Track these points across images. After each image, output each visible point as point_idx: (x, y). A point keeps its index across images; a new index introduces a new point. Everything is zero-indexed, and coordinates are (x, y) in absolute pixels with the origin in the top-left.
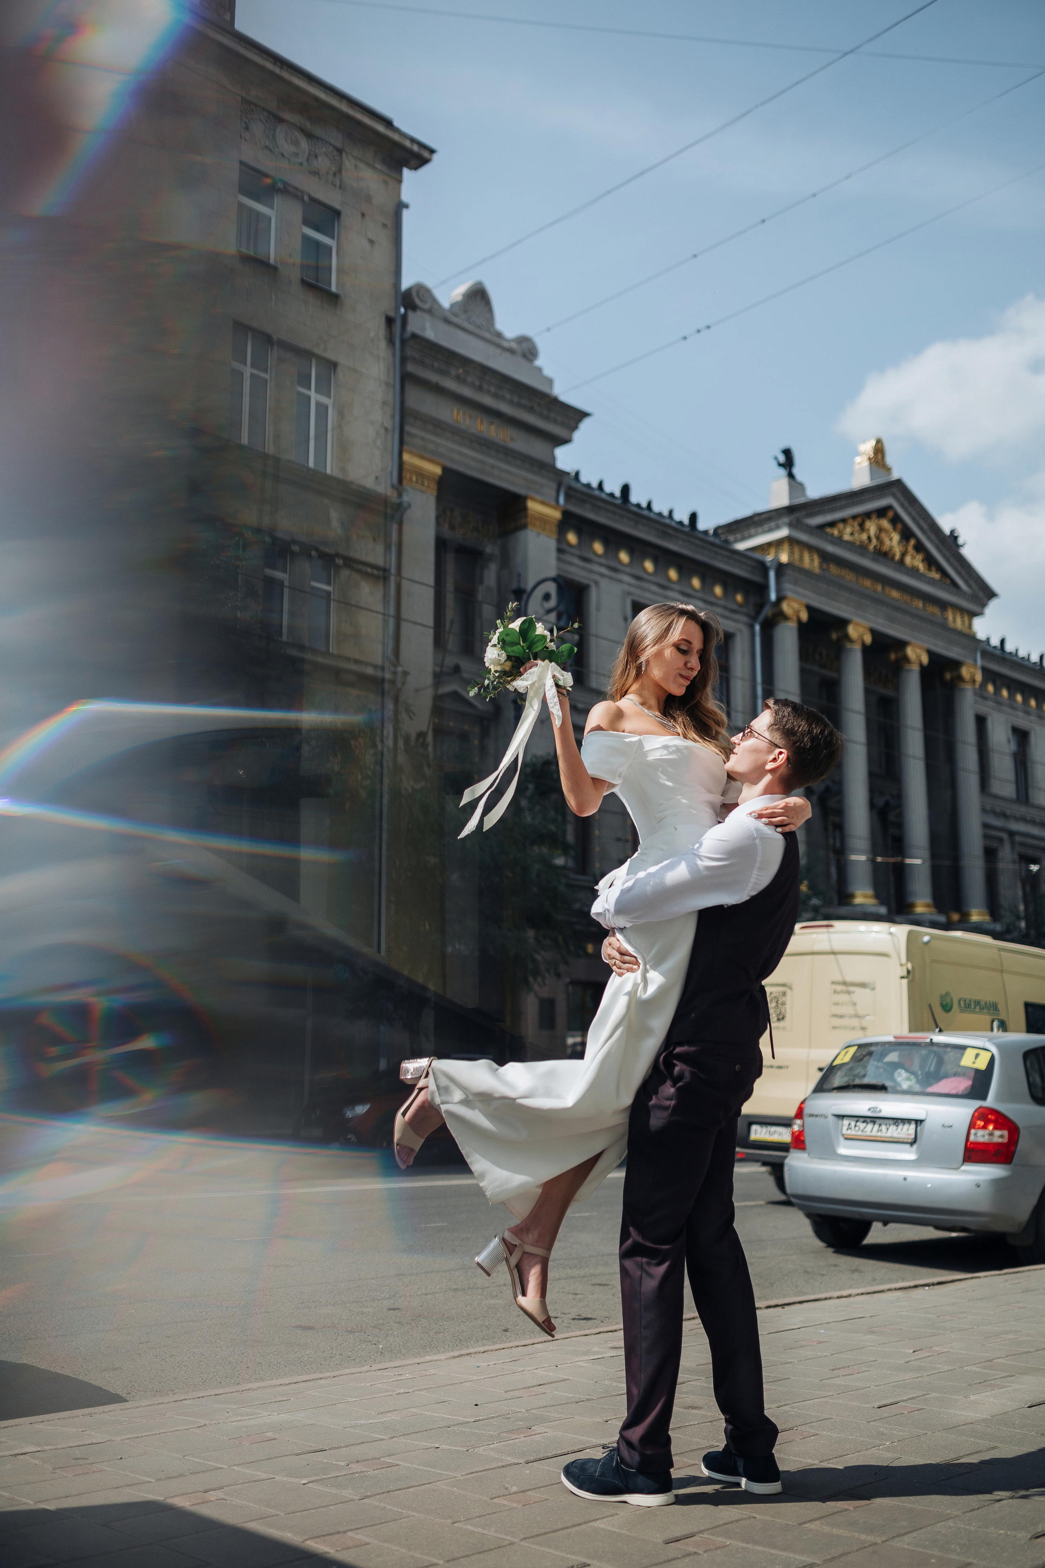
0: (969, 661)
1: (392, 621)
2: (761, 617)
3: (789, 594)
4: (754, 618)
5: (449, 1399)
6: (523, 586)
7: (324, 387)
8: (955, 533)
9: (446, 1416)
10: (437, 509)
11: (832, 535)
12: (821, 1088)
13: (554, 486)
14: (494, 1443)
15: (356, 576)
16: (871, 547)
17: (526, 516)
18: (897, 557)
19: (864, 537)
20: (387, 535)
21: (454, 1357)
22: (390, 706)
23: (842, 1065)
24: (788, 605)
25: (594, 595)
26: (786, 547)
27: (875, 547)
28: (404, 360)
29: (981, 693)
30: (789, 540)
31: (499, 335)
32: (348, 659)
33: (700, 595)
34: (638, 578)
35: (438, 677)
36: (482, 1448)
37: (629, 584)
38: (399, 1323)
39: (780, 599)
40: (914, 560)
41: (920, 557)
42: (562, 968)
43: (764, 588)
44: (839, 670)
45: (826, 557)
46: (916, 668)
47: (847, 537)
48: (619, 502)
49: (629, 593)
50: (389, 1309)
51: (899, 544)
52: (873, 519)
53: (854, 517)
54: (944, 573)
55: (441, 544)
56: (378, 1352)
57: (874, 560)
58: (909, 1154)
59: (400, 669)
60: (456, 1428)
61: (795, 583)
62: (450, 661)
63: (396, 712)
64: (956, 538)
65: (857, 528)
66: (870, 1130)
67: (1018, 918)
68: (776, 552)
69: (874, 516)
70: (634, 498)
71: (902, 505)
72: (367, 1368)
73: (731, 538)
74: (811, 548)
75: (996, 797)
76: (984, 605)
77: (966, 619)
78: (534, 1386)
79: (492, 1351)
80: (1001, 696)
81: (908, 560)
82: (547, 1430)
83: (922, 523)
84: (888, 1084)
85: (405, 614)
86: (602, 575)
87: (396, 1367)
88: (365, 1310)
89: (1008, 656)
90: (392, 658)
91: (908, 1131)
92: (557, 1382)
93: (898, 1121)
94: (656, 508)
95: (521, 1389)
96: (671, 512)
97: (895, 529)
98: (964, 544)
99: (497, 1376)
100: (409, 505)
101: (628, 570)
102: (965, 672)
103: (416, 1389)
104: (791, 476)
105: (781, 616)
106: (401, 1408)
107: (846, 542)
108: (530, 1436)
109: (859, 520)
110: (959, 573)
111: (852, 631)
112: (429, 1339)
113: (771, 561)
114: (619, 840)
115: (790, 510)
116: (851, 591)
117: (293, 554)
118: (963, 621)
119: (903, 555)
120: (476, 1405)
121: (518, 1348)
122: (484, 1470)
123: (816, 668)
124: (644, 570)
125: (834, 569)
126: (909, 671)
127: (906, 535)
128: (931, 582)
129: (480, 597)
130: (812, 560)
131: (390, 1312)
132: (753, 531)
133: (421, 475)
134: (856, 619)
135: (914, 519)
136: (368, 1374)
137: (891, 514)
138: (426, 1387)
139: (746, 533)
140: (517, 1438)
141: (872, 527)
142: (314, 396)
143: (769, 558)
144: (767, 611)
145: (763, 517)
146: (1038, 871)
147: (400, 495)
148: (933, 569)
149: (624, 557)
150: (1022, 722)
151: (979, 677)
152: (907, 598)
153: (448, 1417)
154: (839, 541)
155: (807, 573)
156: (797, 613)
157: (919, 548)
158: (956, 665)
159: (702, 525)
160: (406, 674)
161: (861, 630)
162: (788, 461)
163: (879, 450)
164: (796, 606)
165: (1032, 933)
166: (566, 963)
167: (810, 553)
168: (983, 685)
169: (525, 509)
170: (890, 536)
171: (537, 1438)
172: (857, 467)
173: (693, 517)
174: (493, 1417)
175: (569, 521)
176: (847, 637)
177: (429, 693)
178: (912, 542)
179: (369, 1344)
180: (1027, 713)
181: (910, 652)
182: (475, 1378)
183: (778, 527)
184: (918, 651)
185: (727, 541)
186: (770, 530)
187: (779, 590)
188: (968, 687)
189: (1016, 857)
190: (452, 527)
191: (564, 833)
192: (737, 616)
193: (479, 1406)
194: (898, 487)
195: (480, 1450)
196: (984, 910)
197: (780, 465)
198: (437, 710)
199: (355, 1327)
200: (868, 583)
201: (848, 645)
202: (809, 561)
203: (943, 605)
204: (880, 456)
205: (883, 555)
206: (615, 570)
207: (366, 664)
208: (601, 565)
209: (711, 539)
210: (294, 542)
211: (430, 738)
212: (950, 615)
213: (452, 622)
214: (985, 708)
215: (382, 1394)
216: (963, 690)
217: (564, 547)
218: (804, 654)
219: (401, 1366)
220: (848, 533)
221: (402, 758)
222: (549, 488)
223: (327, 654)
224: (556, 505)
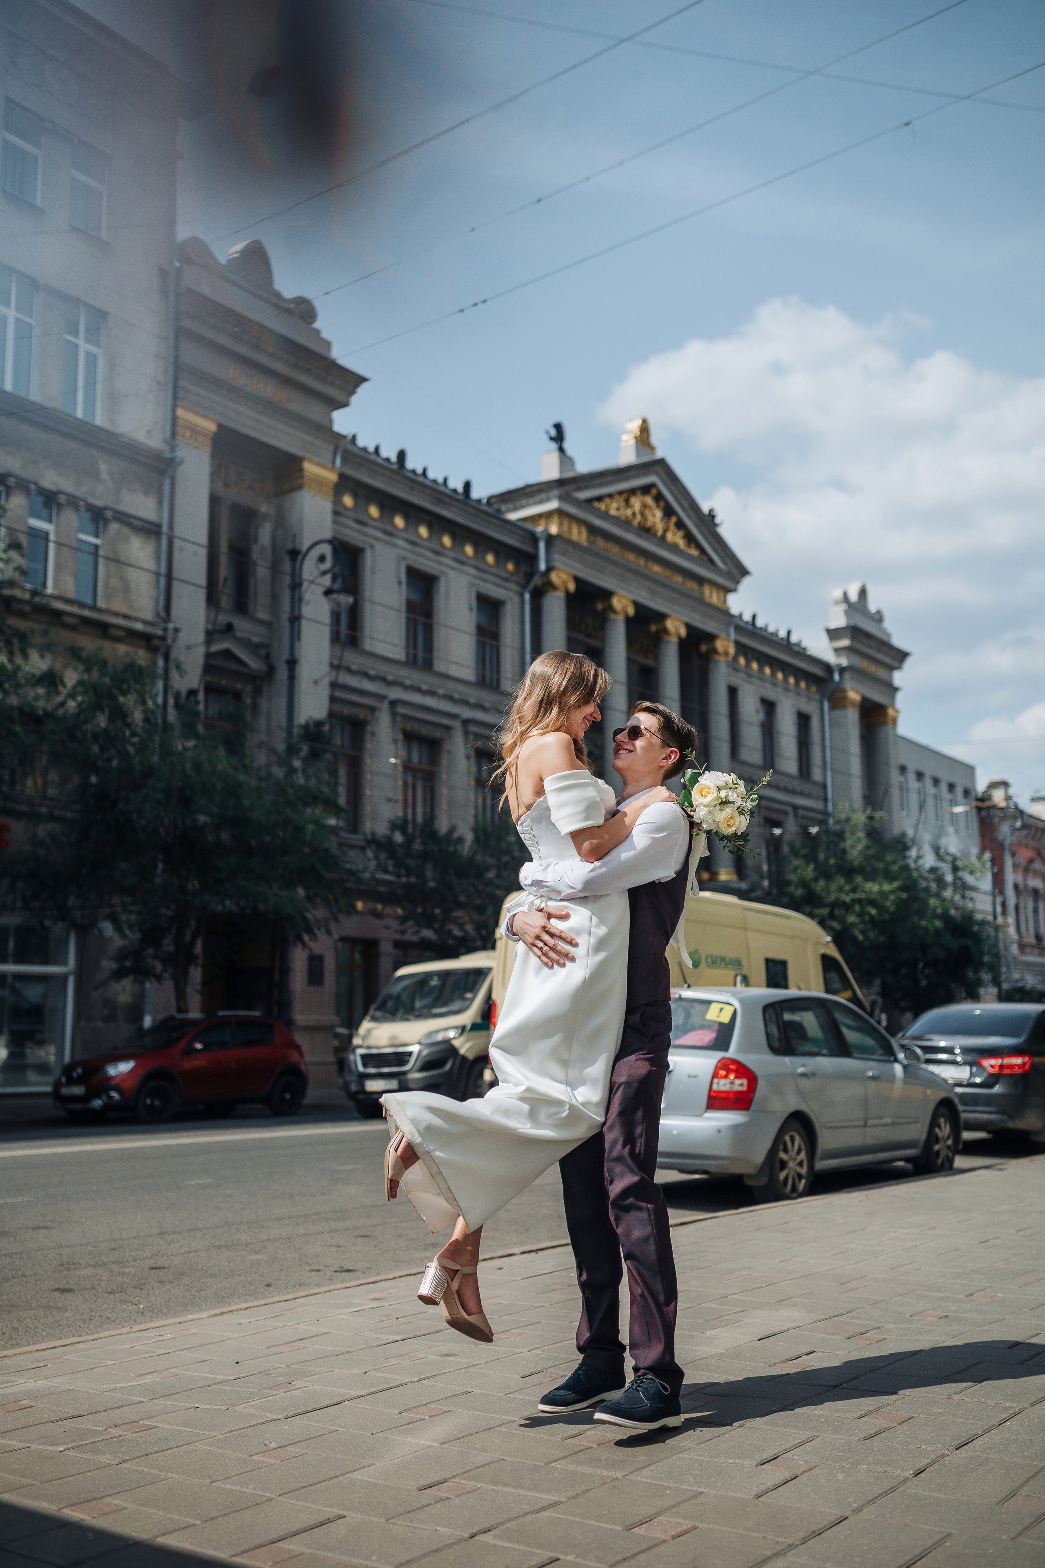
0: (723, 635)
1: (163, 580)
2: (531, 586)
3: (557, 564)
4: (524, 587)
5: (210, 1358)
6: (298, 547)
7: (93, 336)
8: (713, 512)
9: (206, 1375)
10: (212, 466)
11: (599, 509)
13: (331, 448)
14: (254, 1401)
15: (126, 530)
16: (636, 523)
17: (302, 477)
18: (660, 533)
19: (629, 512)
20: (160, 492)
21: (216, 1315)
22: (161, 663)
24: (557, 575)
25: (368, 559)
26: (556, 519)
27: (640, 523)
28: (178, 313)
29: (733, 665)
30: (560, 512)
31: (277, 295)
32: (117, 614)
33: (472, 562)
34: (413, 543)
35: (210, 635)
36: (242, 1405)
37: (404, 549)
38: (161, 1282)
39: (549, 569)
40: (675, 537)
41: (680, 534)
42: (333, 925)
43: (533, 558)
44: (603, 640)
45: (593, 531)
46: (674, 640)
47: (613, 512)
48: (395, 467)
49: (404, 558)
50: (151, 1269)
51: (662, 520)
52: (638, 496)
53: (620, 493)
54: (702, 551)
55: (214, 501)
56: (138, 1313)
57: (638, 535)
59: (171, 626)
60: (216, 1387)
61: (564, 554)
62: (223, 619)
63: (166, 670)
64: (713, 517)
65: (623, 504)
67: (762, 877)
68: (546, 523)
69: (639, 493)
70: (410, 464)
71: (665, 484)
72: (127, 1329)
73: (503, 508)
74: (579, 521)
75: (745, 763)
76: (737, 582)
77: (722, 594)
78: (295, 1341)
79: (254, 1307)
80: (751, 668)
81: (670, 537)
82: (307, 1385)
83: (683, 502)
85: (177, 572)
86: (377, 539)
87: (157, 1327)
88: (127, 1270)
89: (758, 631)
90: (163, 614)
92: (318, 1336)
94: (431, 475)
95: (282, 1344)
96: (445, 480)
97: (658, 506)
98: (722, 523)
99: (258, 1333)
100: (182, 461)
101: (403, 534)
102: (719, 645)
103: (177, 1349)
104: (561, 450)
105: (550, 585)
106: (161, 1369)
107: (613, 517)
108: (290, 1391)
109: (625, 496)
110: (716, 551)
111: (616, 602)
112: (192, 1298)
113: (542, 532)
114: (389, 800)
115: (560, 483)
116: (616, 564)
117: (59, 505)
118: (718, 597)
119: (665, 531)
120: (237, 1363)
121: (280, 1304)
122: (244, 1428)
123: (582, 637)
124: (419, 536)
125: (600, 542)
126: (669, 642)
127: (669, 512)
128: (690, 558)
129: (254, 556)
130: (580, 533)
131: (152, 1272)
132: (524, 502)
133: (196, 431)
134: (620, 591)
135: (676, 498)
136: (128, 1335)
137: (654, 491)
138: (187, 1347)
139: (518, 504)
140: (277, 1394)
141: (636, 503)
142: (84, 346)
143: (539, 529)
144: (537, 581)
145: (534, 488)
146: (781, 835)
147: (173, 450)
148: (693, 545)
149: (399, 522)
150: (771, 694)
151: (732, 650)
152: (668, 572)
153: (209, 1376)
154: (605, 515)
155: (575, 545)
156: (565, 583)
157: (680, 525)
158: (711, 638)
159: (475, 494)
160: (176, 630)
161: (624, 602)
162: (559, 436)
163: (645, 429)
164: (564, 576)
165: (775, 891)
166: (336, 920)
167: (578, 525)
168: (735, 659)
169: (301, 470)
170: (652, 513)
171: (296, 1393)
172: (624, 445)
173: (467, 486)
174: (254, 1374)
175: (344, 484)
176: (611, 608)
177: (201, 650)
178: (674, 519)
179: (130, 1304)
180: (774, 685)
181: (670, 624)
182: (236, 1335)
183: (548, 500)
184: (677, 623)
185: (499, 511)
186: (541, 502)
187: (548, 560)
188: (722, 659)
189: (761, 820)
190: (226, 485)
191: (335, 792)
192: (508, 585)
193: (240, 1364)
194: (660, 467)
195: (240, 1408)
196: (732, 870)
197: (552, 439)
198: (208, 668)
199: (115, 1288)
200: (631, 557)
201: (612, 616)
202: (579, 535)
203: (701, 581)
204: (645, 436)
205: (646, 530)
206: (390, 534)
207: (136, 619)
208: (377, 528)
209: (485, 508)
210: (60, 492)
211: (201, 696)
212: (707, 590)
213: (225, 580)
214: (735, 680)
215: (142, 1356)
216: (717, 661)
217: (340, 509)
218: (571, 624)
219: (162, 1326)
220: (614, 508)
221: (172, 715)
222: (326, 450)
223: (94, 608)
224: (333, 468)
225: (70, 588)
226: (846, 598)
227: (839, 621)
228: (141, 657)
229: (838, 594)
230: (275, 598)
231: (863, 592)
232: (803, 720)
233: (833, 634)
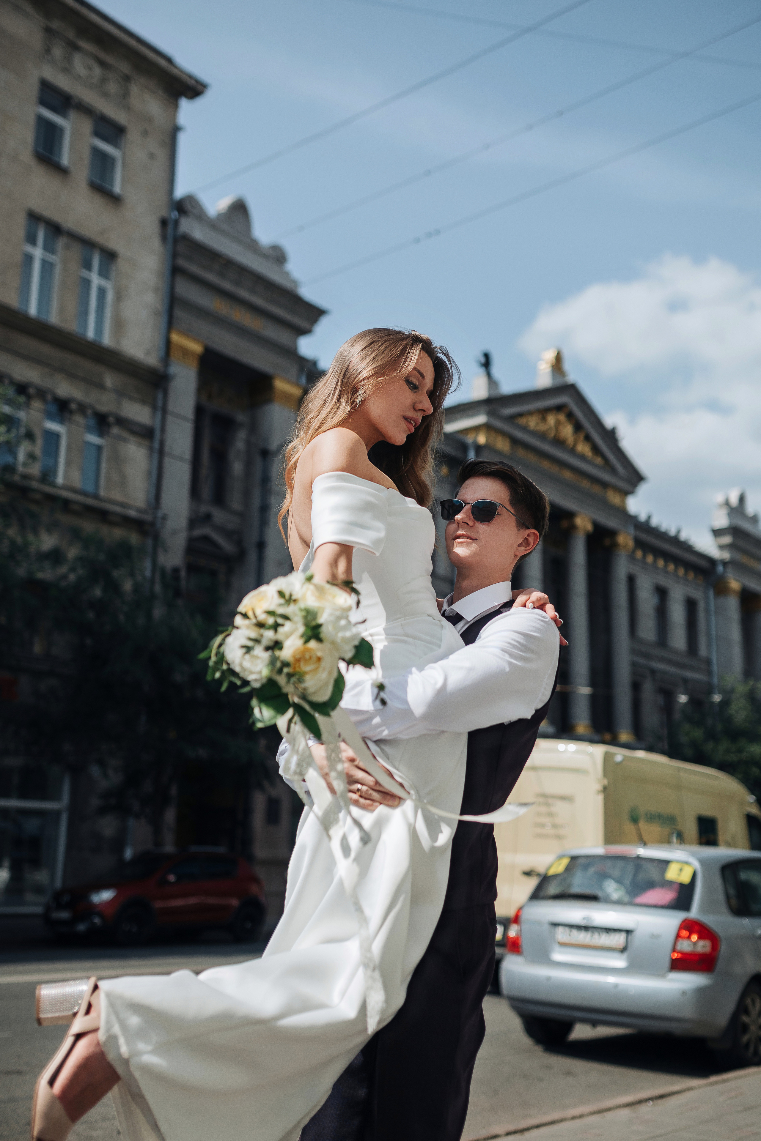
0: (623, 531)
6: (269, 450)
7: (104, 273)
10: (197, 381)
11: (520, 424)
12: (536, 895)
13: (297, 369)
15: (125, 434)
16: (550, 435)
17: (272, 392)
18: (571, 445)
19: (545, 427)
20: (154, 402)
22: (150, 543)
23: (555, 876)
26: (484, 431)
27: (553, 436)
28: (175, 255)
29: (632, 557)
30: (487, 427)
31: (255, 242)
32: (115, 503)
35: (193, 522)
40: (583, 448)
41: (588, 446)
45: (515, 441)
46: (582, 535)
47: (532, 426)
51: (573, 434)
52: (553, 413)
53: (538, 411)
54: (606, 459)
55: (199, 411)
57: (552, 446)
58: (619, 962)
59: (160, 514)
62: (204, 509)
63: (155, 550)
64: (616, 432)
65: (540, 420)
66: (582, 937)
68: (475, 435)
69: (553, 411)
71: (575, 404)
74: (504, 433)
75: (641, 640)
76: (635, 487)
77: (621, 496)
80: (647, 560)
81: (579, 448)
83: (591, 418)
84: (600, 894)
89: (652, 530)
90: (154, 504)
91: (619, 940)
93: (608, 930)
97: (570, 422)
100: (174, 377)
102: (621, 539)
104: (489, 375)
107: (532, 430)
109: (542, 413)
110: (618, 461)
113: (472, 443)
115: (488, 401)
117: (71, 411)
118: (618, 499)
119: (576, 442)
125: (521, 452)
126: (577, 536)
127: (578, 427)
128: (596, 466)
129: (231, 457)
130: (504, 443)
133: (185, 352)
135: (584, 416)
137: (566, 410)
141: (551, 419)
142: (96, 280)
143: (469, 439)
145: (466, 405)
147: (166, 367)
148: (599, 456)
150: (664, 582)
151: (631, 544)
152: (577, 478)
154: (525, 429)
155: (499, 454)
157: (588, 438)
158: (613, 533)
160: (164, 517)
162: (487, 363)
163: (559, 359)
167: (503, 437)
168: (634, 552)
169: (272, 386)
170: (565, 427)
172: (542, 370)
177: (184, 535)
178: (583, 434)
180: (667, 574)
181: (578, 521)
183: (476, 415)
184: (585, 521)
186: (472, 417)
188: (622, 552)
190: (210, 398)
194: (572, 390)
196: (631, 733)
197: (481, 365)
200: (546, 464)
202: (502, 445)
203: (605, 485)
204: (559, 364)
205: (559, 442)
207: (130, 507)
210: (71, 400)
211: (183, 573)
212: (609, 492)
213: (206, 476)
214: (635, 570)
216: (617, 554)
220: (532, 423)
221: (158, 588)
222: (293, 371)
223: (96, 496)
224: (297, 384)
225: (77, 480)
226: (727, 503)
227: (722, 521)
228: (134, 539)
229: (720, 498)
230: (247, 494)
231: (742, 499)
232: (691, 605)
233: (717, 533)
